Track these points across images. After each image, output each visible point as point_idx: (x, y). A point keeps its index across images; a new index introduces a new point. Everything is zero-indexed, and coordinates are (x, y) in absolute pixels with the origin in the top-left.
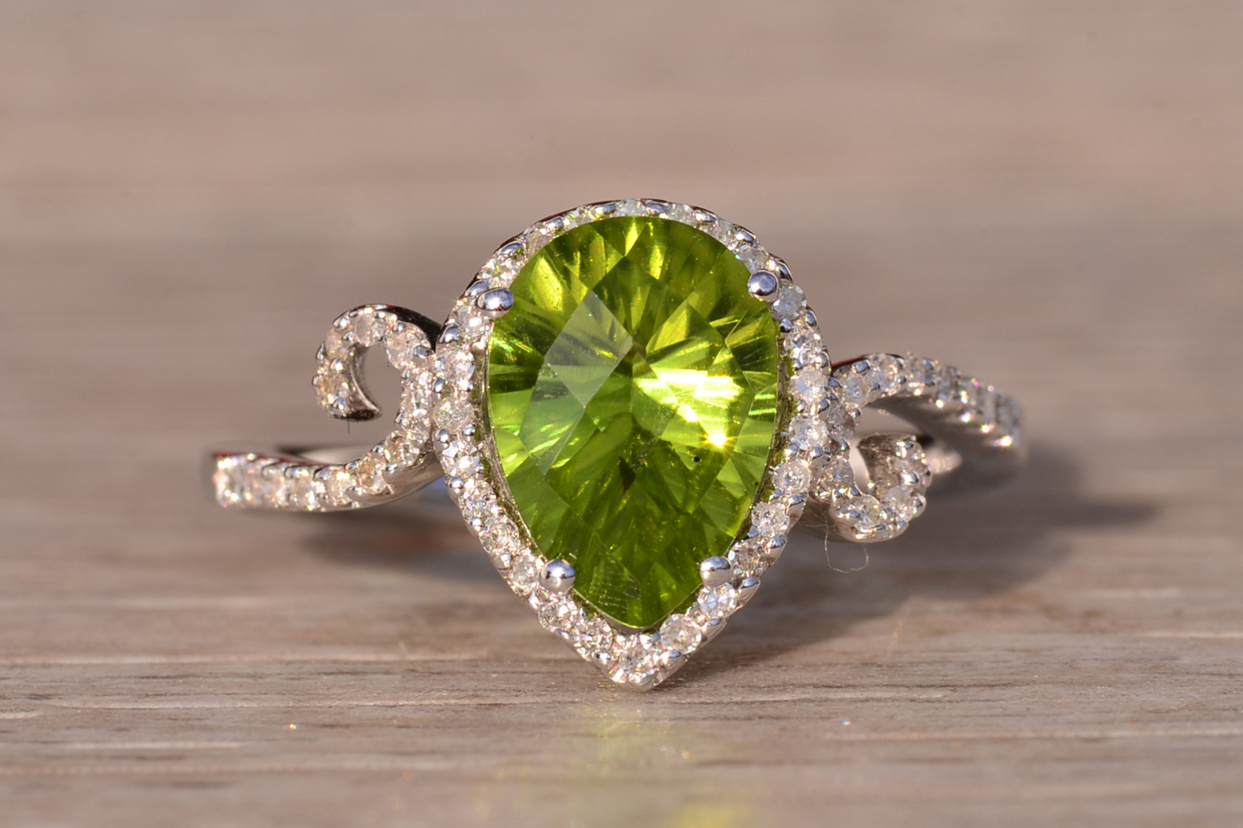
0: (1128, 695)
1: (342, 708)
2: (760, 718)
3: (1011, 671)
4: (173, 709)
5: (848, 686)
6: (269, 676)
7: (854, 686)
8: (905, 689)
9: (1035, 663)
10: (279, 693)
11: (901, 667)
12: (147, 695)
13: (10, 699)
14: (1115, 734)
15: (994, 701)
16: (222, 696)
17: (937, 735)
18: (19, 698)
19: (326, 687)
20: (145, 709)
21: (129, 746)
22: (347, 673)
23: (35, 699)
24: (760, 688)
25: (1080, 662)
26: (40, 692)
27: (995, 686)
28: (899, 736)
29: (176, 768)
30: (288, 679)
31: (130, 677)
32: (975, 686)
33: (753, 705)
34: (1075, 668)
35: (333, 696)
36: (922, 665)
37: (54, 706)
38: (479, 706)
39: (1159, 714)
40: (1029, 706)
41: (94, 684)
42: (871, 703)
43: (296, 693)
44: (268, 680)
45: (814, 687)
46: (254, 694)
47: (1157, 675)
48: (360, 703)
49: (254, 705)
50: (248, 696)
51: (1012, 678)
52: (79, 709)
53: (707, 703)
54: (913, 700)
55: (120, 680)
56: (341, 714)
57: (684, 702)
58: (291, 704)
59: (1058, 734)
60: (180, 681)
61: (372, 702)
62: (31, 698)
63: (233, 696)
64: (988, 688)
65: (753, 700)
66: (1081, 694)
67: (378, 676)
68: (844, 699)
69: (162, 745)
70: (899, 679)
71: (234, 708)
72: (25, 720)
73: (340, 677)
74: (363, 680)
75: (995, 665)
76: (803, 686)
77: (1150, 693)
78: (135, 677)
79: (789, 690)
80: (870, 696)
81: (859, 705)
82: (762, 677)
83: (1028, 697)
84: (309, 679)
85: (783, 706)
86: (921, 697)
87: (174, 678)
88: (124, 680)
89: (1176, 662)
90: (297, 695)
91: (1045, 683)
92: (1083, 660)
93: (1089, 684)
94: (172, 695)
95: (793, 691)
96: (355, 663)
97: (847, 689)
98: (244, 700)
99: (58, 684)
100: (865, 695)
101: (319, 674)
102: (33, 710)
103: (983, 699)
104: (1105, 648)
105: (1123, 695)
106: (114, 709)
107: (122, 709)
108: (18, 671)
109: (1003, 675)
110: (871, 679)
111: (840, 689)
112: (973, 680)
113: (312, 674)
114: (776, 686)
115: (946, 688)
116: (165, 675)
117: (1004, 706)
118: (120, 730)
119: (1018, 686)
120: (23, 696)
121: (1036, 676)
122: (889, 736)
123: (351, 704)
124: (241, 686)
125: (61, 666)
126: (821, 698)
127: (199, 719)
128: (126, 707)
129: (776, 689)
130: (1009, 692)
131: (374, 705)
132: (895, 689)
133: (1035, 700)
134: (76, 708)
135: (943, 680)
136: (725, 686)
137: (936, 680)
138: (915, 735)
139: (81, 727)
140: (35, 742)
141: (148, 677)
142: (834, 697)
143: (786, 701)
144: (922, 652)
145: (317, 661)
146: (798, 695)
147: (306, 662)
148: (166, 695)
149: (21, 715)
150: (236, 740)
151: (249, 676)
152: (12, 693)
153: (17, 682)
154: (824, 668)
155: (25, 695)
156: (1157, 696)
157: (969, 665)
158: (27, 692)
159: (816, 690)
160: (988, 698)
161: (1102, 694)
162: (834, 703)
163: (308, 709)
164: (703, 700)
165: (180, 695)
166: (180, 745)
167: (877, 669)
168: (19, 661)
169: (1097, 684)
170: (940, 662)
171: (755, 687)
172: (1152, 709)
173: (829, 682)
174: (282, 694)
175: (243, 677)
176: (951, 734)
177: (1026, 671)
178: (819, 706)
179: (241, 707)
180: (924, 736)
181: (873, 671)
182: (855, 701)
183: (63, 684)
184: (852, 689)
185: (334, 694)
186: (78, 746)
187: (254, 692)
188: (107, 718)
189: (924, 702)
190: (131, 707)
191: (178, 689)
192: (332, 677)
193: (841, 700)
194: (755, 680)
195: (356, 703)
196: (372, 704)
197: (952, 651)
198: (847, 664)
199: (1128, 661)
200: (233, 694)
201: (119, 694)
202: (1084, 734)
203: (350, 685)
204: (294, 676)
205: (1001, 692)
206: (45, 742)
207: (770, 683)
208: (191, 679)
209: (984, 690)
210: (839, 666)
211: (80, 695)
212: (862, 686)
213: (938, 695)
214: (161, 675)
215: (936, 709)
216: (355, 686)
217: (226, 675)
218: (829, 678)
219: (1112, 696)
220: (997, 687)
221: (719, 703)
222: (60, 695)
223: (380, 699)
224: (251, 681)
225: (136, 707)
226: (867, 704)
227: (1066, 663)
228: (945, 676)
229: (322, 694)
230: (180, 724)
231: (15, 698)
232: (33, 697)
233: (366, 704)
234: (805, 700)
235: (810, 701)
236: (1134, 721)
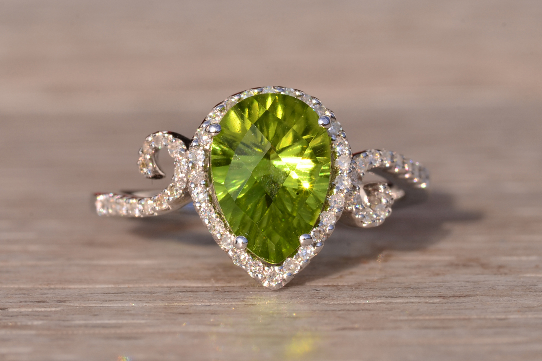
0: (517, 300)
1: (188, 306)
2: (363, 310)
3: (468, 290)
4: (117, 306)
5: (400, 297)
6: (157, 293)
7: (402, 297)
8: (423, 298)
9: (478, 287)
10: (161, 300)
11: (421, 289)
12: (106, 301)
13: (49, 302)
14: (512, 317)
15: (460, 303)
16: (137, 301)
17: (437, 317)
18: (53, 302)
19: (181, 297)
20: (106, 306)
21: (99, 322)
22: (190, 291)
23: (59, 302)
24: (362, 297)
25: (497, 287)
26: (61, 300)
27: (461, 297)
28: (421, 318)
29: (119, 331)
30: (165, 294)
31: (99, 293)
32: (452, 297)
33: (360, 305)
34: (494, 289)
35: (184, 301)
36: (430, 288)
37: (67, 305)
38: (245, 305)
39: (529, 309)
40: (475, 305)
41: (84, 296)
42: (409, 304)
43: (169, 300)
44: (157, 294)
45: (385, 297)
46: (151, 300)
47: (528, 292)
48: (195, 304)
49: (151, 305)
50: (148, 301)
51: (468, 293)
52: (78, 306)
53: (340, 304)
54: (427, 303)
55: (94, 294)
56: (187, 308)
57: (330, 303)
58: (166, 304)
59: (488, 317)
60: (120, 295)
61: (200, 303)
62: (57, 302)
63: (142, 301)
64: (458, 298)
65: (360, 303)
66: (497, 300)
67: (202, 293)
68: (398, 302)
69: (113, 322)
70: (420, 294)
71: (143, 306)
72: (55, 311)
73: (187, 293)
74: (197, 294)
75: (461, 288)
76: (380, 297)
77: (526, 299)
78: (101, 293)
79: (375, 298)
80: (409, 301)
81: (404, 304)
82: (363, 293)
83: (475, 301)
84: (174, 294)
85: (372, 305)
86: (430, 301)
87: (117, 293)
88: (96, 294)
89: (536, 287)
90: (169, 301)
91: (482, 296)
92: (498, 286)
93: (500, 296)
94: (117, 301)
95: (376, 299)
96: (193, 287)
97: (399, 298)
98: (147, 303)
99: (69, 296)
100: (407, 301)
101: (178, 292)
102: (59, 307)
103: (456, 302)
104: (507, 281)
105: (514, 301)
106: (92, 306)
107: (96, 306)
108: (52, 291)
109: (464, 292)
110: (409, 294)
111: (396, 298)
112: (452, 294)
113: (175, 292)
114: (369, 297)
115: (441, 298)
116: (113, 292)
117: (465, 305)
118: (95, 315)
119: (471, 297)
120: (54, 301)
121: (478, 293)
122: (417, 318)
123: (191, 305)
124: (145, 297)
125: (70, 289)
126: (388, 302)
127: (128, 311)
128: (98, 306)
129: (369, 298)
130: (467, 299)
131: (201, 305)
132: (419, 298)
133: (478, 302)
134: (76, 306)
135: (439, 294)
136: (348, 297)
137: (436, 294)
138: (427, 318)
139: (79, 314)
140: (59, 320)
141: (106, 293)
142: (393, 301)
143: (374, 303)
144: (430, 283)
145: (177, 287)
146: (379, 301)
147: (173, 287)
148: (114, 301)
149: (53, 309)
150: (143, 319)
151: (148, 293)
152: (50, 300)
153: (51, 295)
154: (389, 289)
155: (55, 301)
156: (529, 301)
157: (450, 288)
158: (56, 300)
159: (386, 298)
160: (458, 302)
161: (506, 300)
162: (394, 304)
163: (173, 307)
164: (339, 302)
165: (120, 301)
166: (120, 322)
167: (411, 289)
168: (52, 287)
169: (504, 296)
170: (438, 287)
171: (361, 297)
172: (526, 306)
173: (391, 295)
174: (163, 300)
175: (146, 293)
176: (443, 317)
177: (474, 291)
178: (387, 305)
179: (145, 306)
180: (432, 317)
181: (409, 290)
182: (402, 303)
183: (71, 296)
184: (401, 298)
185: (184, 300)
186: (77, 322)
187: (151, 299)
188: (89, 310)
189: (431, 303)
190: (99, 306)
191: (119, 298)
192: (184, 293)
193: (396, 303)
194: (360, 294)
195: (194, 304)
196: (200, 304)
197: (443, 282)
198: (399, 288)
199: (516, 286)
200: (142, 300)
201: (94, 300)
202: (499, 317)
203: (191, 297)
204: (167, 293)
205: (464, 299)
206: (64, 321)
207: (366, 295)
208: (125, 294)
209: (456, 298)
210: (395, 288)
211: (78, 301)
212: (405, 297)
213: (437, 300)
214: (112, 292)
215: (436, 306)
216: (193, 297)
217: (139, 293)
218: (391, 293)
219: (510, 301)
220: (462, 297)
221: (346, 304)
222: (70, 301)
223: (204, 303)
224: (150, 295)
225: (101, 306)
226: (407, 304)
227: (491, 287)
228: (440, 293)
229: (179, 300)
230: (120, 313)
231: (51, 302)
232: (58, 302)
233: (198, 304)
234: (381, 303)
235: (384, 303)
236: (519, 311)
